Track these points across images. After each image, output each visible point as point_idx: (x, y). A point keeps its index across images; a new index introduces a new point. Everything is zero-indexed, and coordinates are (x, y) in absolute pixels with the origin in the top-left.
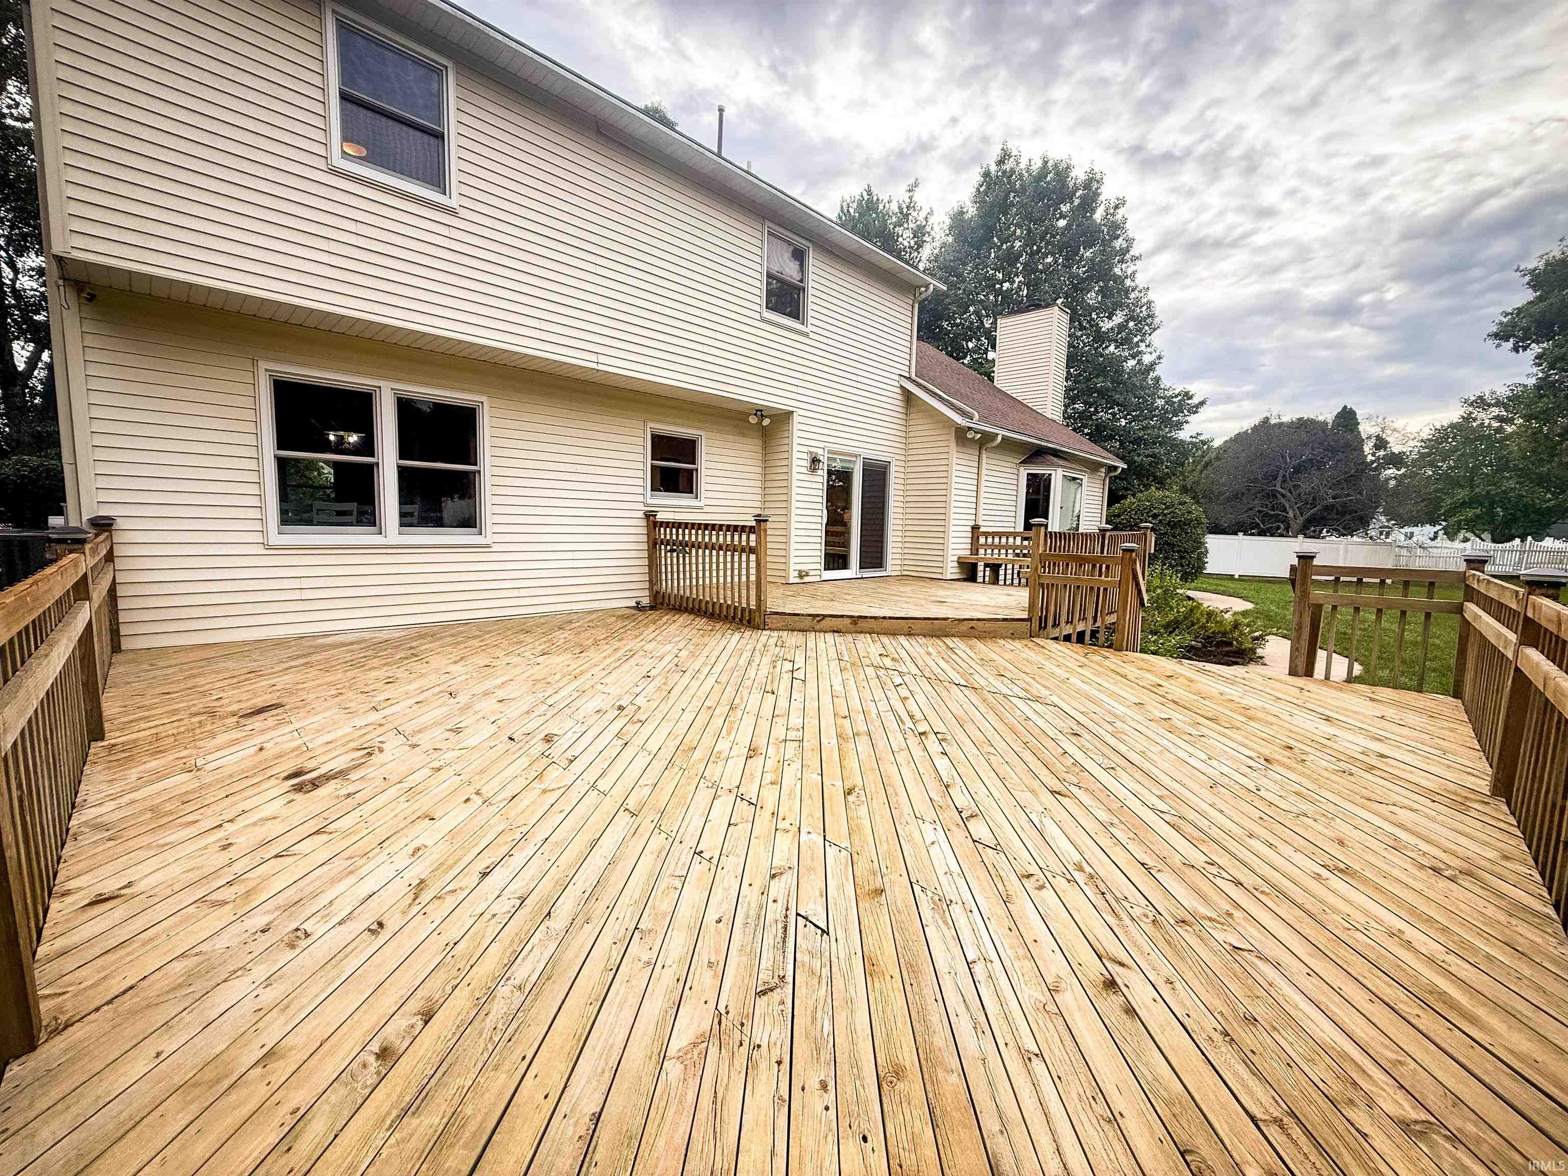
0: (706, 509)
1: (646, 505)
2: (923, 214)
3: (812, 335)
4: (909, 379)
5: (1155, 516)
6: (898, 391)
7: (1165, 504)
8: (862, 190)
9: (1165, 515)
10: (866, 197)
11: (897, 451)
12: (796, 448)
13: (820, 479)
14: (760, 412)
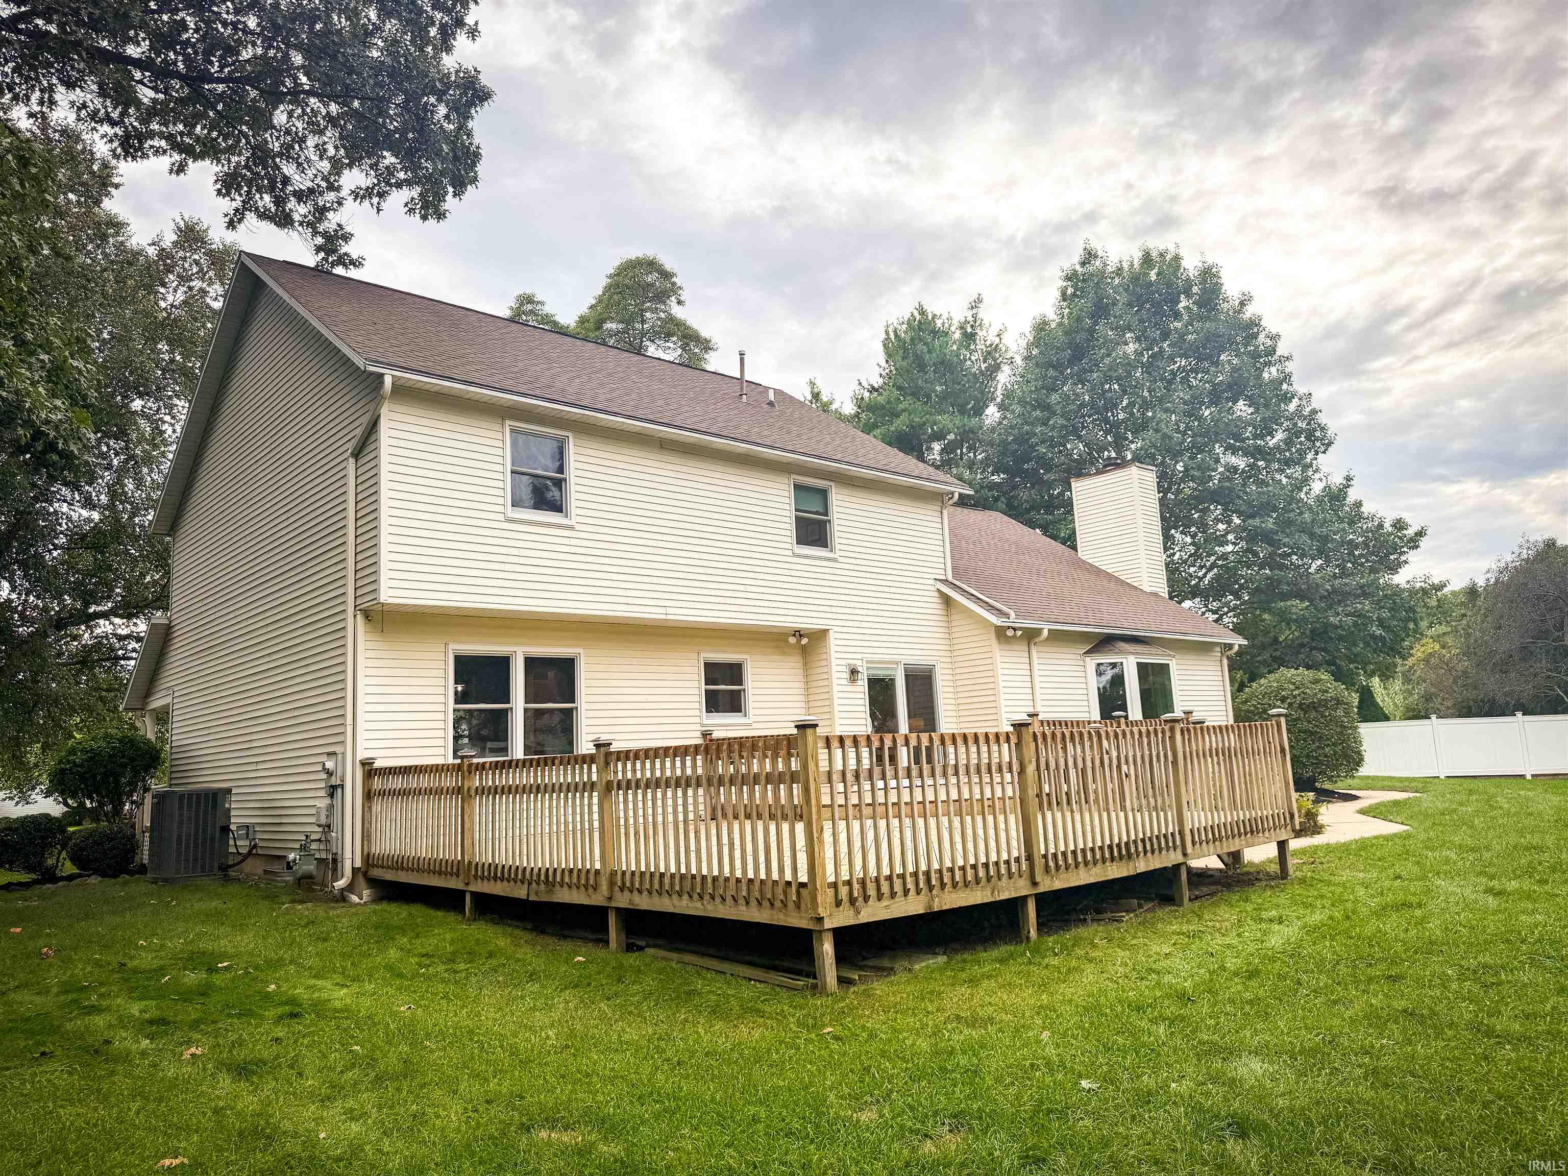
0: (755, 726)
1: (703, 725)
2: (994, 331)
3: (841, 559)
4: (945, 582)
5: (1283, 700)
6: (936, 594)
7: (1294, 684)
8: (912, 310)
9: (1295, 697)
10: (918, 317)
11: (942, 653)
12: (834, 662)
13: (861, 689)
14: (798, 634)
